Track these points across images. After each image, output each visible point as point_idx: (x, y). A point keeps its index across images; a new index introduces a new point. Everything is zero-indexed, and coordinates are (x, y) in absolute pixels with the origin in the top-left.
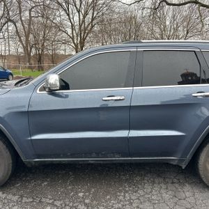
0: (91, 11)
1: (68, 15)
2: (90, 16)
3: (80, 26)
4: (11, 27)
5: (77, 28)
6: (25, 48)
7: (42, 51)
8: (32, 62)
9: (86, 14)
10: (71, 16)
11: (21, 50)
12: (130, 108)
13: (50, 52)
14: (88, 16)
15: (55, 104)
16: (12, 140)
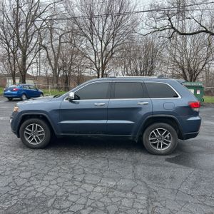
0: (112, 41)
1: (92, 44)
2: (110, 45)
3: (102, 53)
4: (43, 53)
5: (100, 54)
6: (54, 70)
7: (69, 73)
8: (60, 83)
9: (107, 43)
10: (95, 44)
11: (50, 72)
12: (107, 109)
13: (76, 74)
14: (109, 44)
15: (72, 106)
16: (52, 124)
